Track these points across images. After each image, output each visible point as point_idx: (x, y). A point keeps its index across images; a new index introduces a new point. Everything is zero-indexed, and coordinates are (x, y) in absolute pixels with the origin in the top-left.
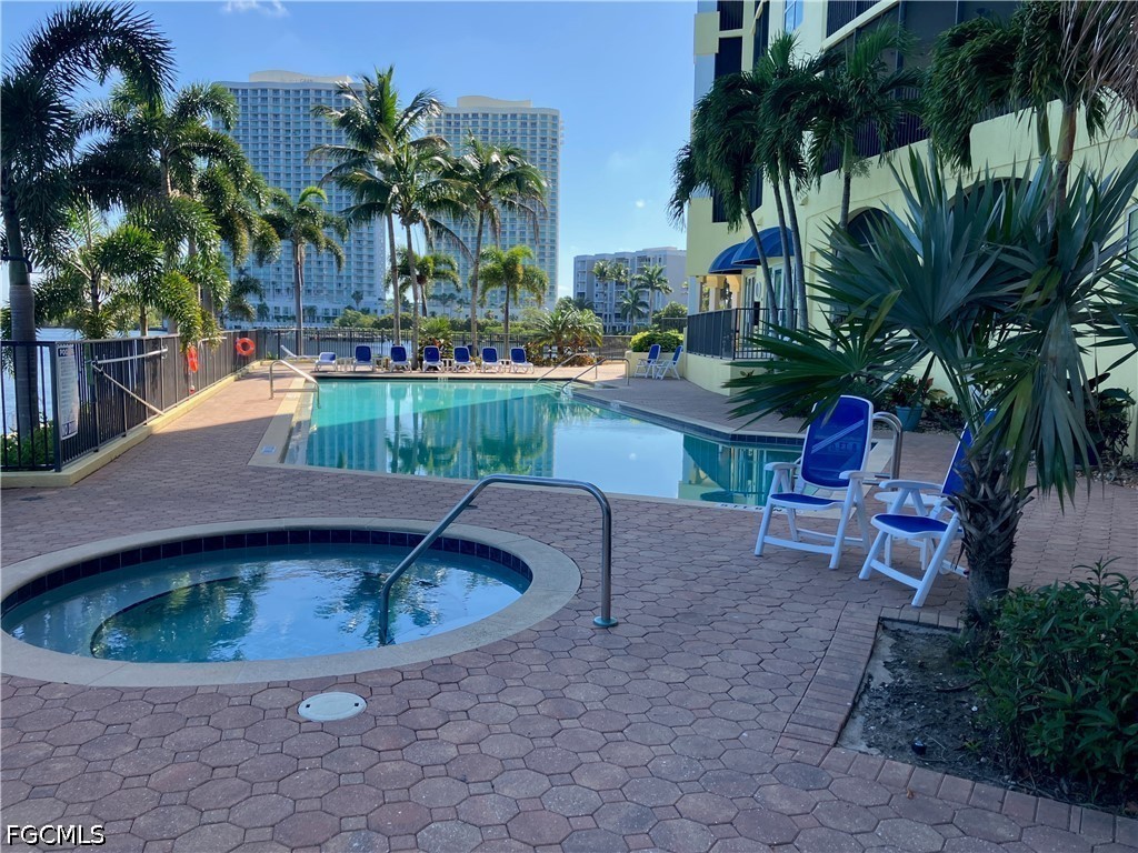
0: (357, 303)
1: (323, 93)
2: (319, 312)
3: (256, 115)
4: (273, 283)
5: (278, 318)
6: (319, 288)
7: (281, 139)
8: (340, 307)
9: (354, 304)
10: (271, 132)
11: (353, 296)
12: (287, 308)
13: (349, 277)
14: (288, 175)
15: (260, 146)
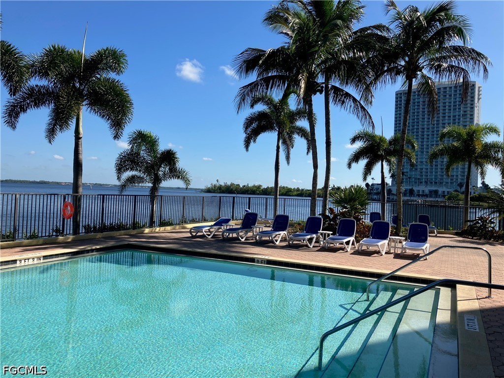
0: (461, 188)
1: (448, 89)
2: (440, 193)
3: (415, 103)
4: (419, 179)
5: (419, 195)
6: (441, 181)
7: (426, 112)
8: (451, 190)
9: (459, 189)
10: (421, 110)
11: (458, 185)
12: (423, 191)
13: (457, 176)
14: (428, 129)
15: (416, 116)
